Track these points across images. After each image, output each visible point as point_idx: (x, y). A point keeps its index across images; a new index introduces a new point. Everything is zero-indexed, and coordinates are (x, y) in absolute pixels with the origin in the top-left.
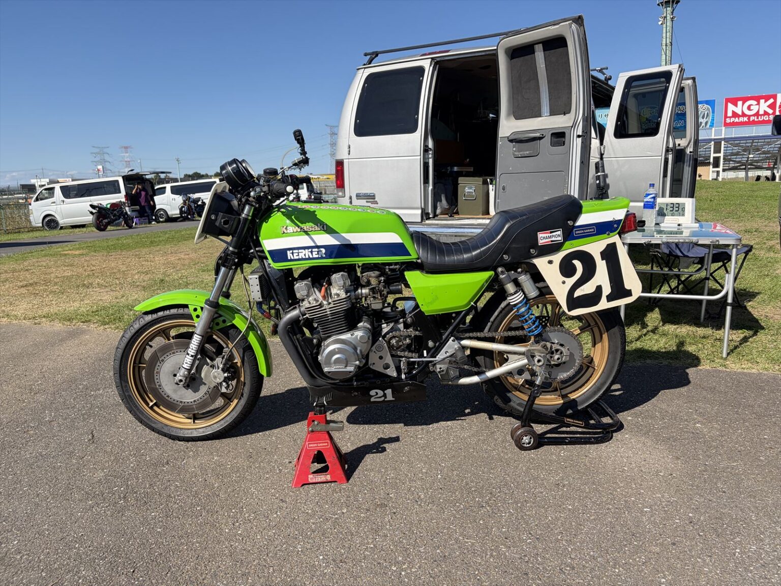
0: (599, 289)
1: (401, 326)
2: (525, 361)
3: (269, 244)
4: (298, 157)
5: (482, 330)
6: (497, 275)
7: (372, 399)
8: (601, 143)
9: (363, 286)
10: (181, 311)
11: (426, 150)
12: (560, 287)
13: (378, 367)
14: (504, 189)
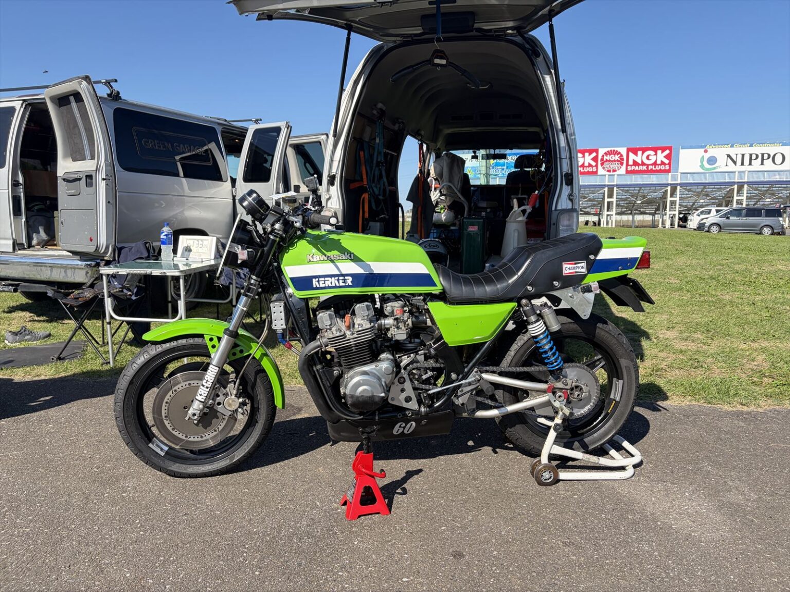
11: (15, 184)
14: (62, 223)
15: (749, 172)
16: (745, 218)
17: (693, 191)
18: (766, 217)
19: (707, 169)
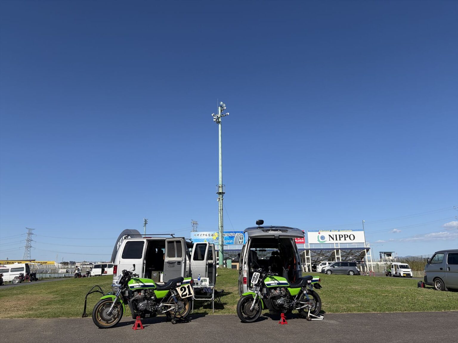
0: (187, 293)
1: (152, 301)
2: (174, 307)
3: (130, 285)
4: (133, 269)
5: (166, 302)
6: (170, 291)
7: (146, 317)
8: (190, 262)
9: (146, 293)
10: (110, 299)
11: (144, 263)
12: (180, 293)
13: (148, 309)
14: (165, 275)
15: (340, 243)
16: (341, 267)
17: (316, 253)
18: (350, 266)
19: (321, 242)
